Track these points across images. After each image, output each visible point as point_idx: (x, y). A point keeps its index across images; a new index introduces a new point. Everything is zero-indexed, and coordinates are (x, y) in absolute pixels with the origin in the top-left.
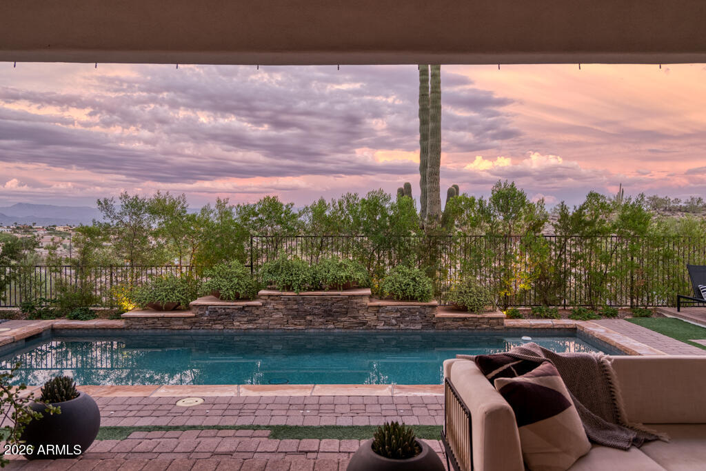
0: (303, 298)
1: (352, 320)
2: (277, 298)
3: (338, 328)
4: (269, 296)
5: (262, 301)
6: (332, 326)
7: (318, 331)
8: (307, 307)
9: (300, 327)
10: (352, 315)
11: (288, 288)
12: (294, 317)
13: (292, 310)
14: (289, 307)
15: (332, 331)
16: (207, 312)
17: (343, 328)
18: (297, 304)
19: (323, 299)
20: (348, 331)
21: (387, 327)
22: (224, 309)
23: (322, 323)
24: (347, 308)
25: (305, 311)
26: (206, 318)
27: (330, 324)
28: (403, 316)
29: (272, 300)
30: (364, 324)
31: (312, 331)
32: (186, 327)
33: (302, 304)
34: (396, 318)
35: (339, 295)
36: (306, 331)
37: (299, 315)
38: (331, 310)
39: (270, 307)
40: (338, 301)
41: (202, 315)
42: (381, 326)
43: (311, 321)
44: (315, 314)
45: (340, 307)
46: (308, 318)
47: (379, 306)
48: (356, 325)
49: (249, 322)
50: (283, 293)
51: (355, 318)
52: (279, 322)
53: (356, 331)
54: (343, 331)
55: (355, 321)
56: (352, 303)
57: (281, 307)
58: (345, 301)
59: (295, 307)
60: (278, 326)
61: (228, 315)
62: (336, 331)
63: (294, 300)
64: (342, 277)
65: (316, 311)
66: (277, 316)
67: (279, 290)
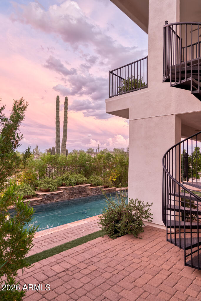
0: (74, 188)
1: (86, 194)
2: (67, 189)
5: (62, 190)
6: (81, 197)
8: (75, 191)
9: (73, 198)
11: (70, 185)
12: (71, 195)
14: (70, 192)
16: (46, 197)
17: (83, 197)
19: (79, 188)
21: (93, 195)
22: (51, 195)
23: (78, 196)
24: (84, 189)
25: (74, 192)
26: (45, 199)
28: (97, 191)
30: (88, 194)
32: (38, 204)
34: (95, 192)
35: (83, 186)
38: (81, 191)
39: (65, 192)
40: (82, 188)
41: (44, 198)
42: (92, 195)
44: (77, 193)
46: (75, 195)
47: (92, 189)
49: (59, 198)
50: (69, 187)
51: (86, 193)
52: (67, 197)
56: (86, 188)
57: (68, 192)
59: (72, 191)
60: (67, 199)
61: (52, 197)
63: (72, 189)
64: (84, 180)
65: (77, 192)
66: (67, 195)
67: (67, 186)
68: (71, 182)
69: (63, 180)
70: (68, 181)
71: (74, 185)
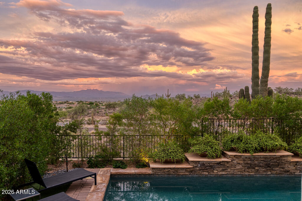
0: (255, 157)
1: (282, 169)
2: (239, 157)
3: (273, 174)
4: (235, 156)
5: (230, 159)
6: (269, 173)
7: (261, 176)
8: (256, 162)
9: (252, 174)
10: (281, 167)
11: (245, 151)
12: (248, 168)
13: (248, 164)
14: (245, 162)
15: (269, 176)
16: (199, 165)
17: (276, 174)
18: (251, 160)
19: (266, 157)
20: (278, 175)
22: (209, 163)
23: (264, 171)
24: (279, 162)
25: (255, 164)
26: (198, 169)
27: (269, 172)
29: (236, 158)
31: (258, 175)
32: (187, 173)
33: (253, 160)
35: (275, 155)
36: (255, 176)
37: (251, 166)
38: (269, 164)
39: (235, 162)
40: (274, 159)
41: (196, 167)
43: (258, 170)
44: (260, 166)
45: (275, 162)
46: (256, 168)
47: (297, 162)
48: (283, 172)
49: (223, 170)
50: (244, 154)
51: (283, 168)
52: (240, 171)
53: (283, 176)
54: (276, 175)
55: (282, 170)
56: (282, 160)
57: (242, 162)
58: (278, 159)
59: (249, 162)
60: (239, 173)
61: (211, 167)
62: (272, 175)
63: (249, 158)
64: (277, 145)
65: (261, 164)
66: (239, 167)
67: (240, 152)
68: (247, 147)
69: (232, 141)
70: (242, 144)
71: (255, 152)
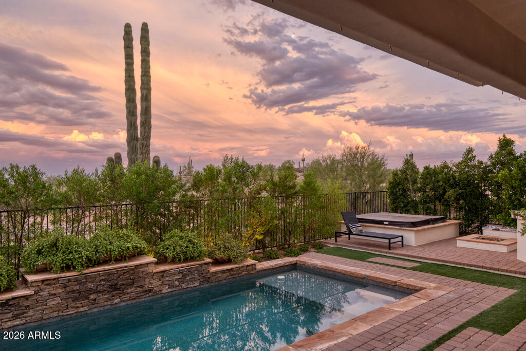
0: (86, 276)
1: (139, 289)
2: (53, 282)
3: (124, 301)
4: (43, 281)
5: (34, 289)
6: (118, 300)
7: (102, 308)
8: (91, 286)
9: (83, 309)
10: (138, 285)
11: (68, 268)
12: (75, 300)
13: (73, 291)
14: (68, 289)
15: (118, 305)
17: (130, 300)
18: (79, 284)
19: (109, 273)
20: (134, 301)
21: (171, 290)
23: (108, 299)
24: (134, 277)
25: (89, 290)
27: (117, 298)
28: (184, 276)
29: (47, 285)
30: (150, 291)
31: (95, 310)
33: (85, 283)
34: (178, 280)
35: (126, 267)
36: (89, 312)
37: (80, 296)
38: (116, 284)
39: (45, 293)
40: (124, 273)
42: (166, 290)
43: (95, 299)
44: (100, 292)
45: (127, 279)
46: (92, 297)
47: (164, 271)
48: (142, 294)
50: (63, 275)
51: (141, 287)
52: (56, 309)
53: (142, 300)
54: (129, 302)
55: (141, 290)
56: (138, 272)
57: (60, 291)
58: (131, 272)
59: (77, 288)
60: (55, 314)
62: (122, 304)
63: (77, 280)
64: (128, 248)
65: (101, 288)
66: (53, 303)
67: (56, 272)
68: (70, 259)
69: (39, 252)
70: (60, 254)
71: (88, 267)
